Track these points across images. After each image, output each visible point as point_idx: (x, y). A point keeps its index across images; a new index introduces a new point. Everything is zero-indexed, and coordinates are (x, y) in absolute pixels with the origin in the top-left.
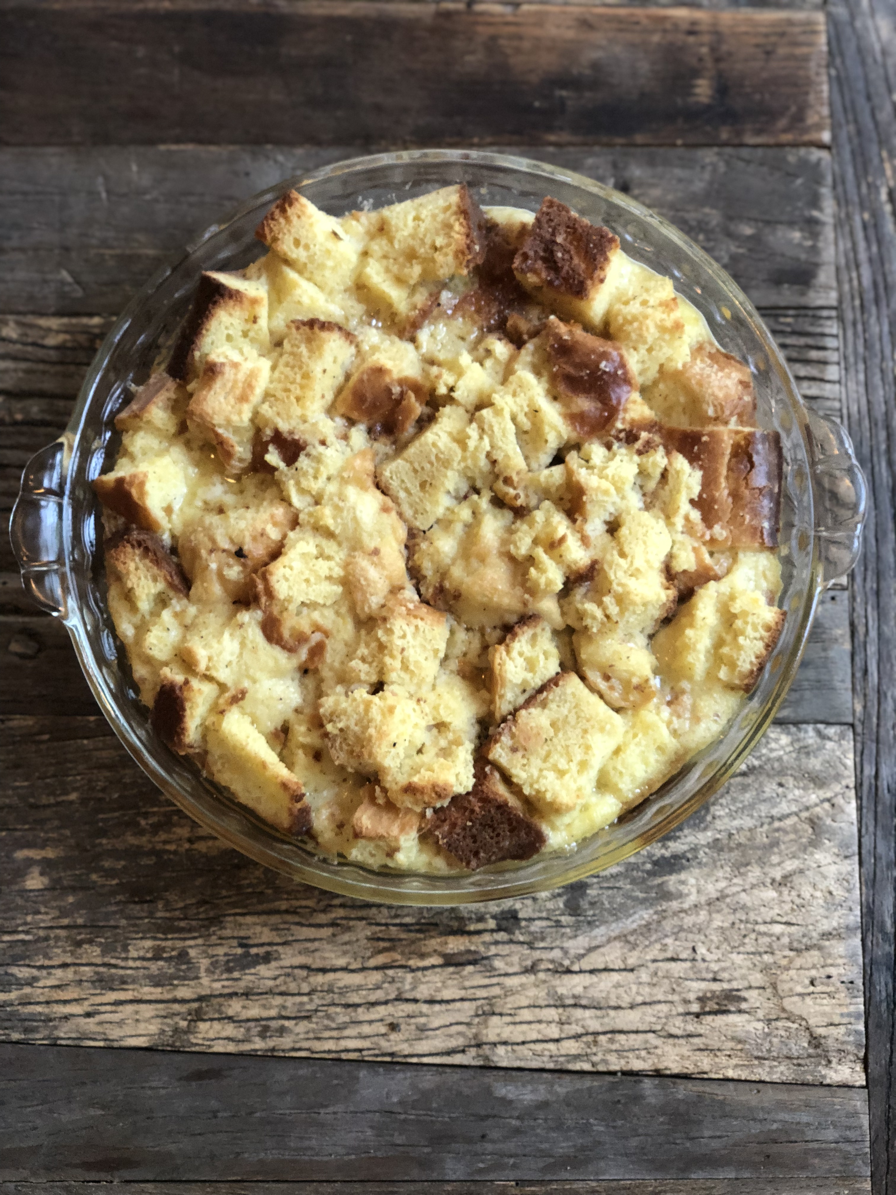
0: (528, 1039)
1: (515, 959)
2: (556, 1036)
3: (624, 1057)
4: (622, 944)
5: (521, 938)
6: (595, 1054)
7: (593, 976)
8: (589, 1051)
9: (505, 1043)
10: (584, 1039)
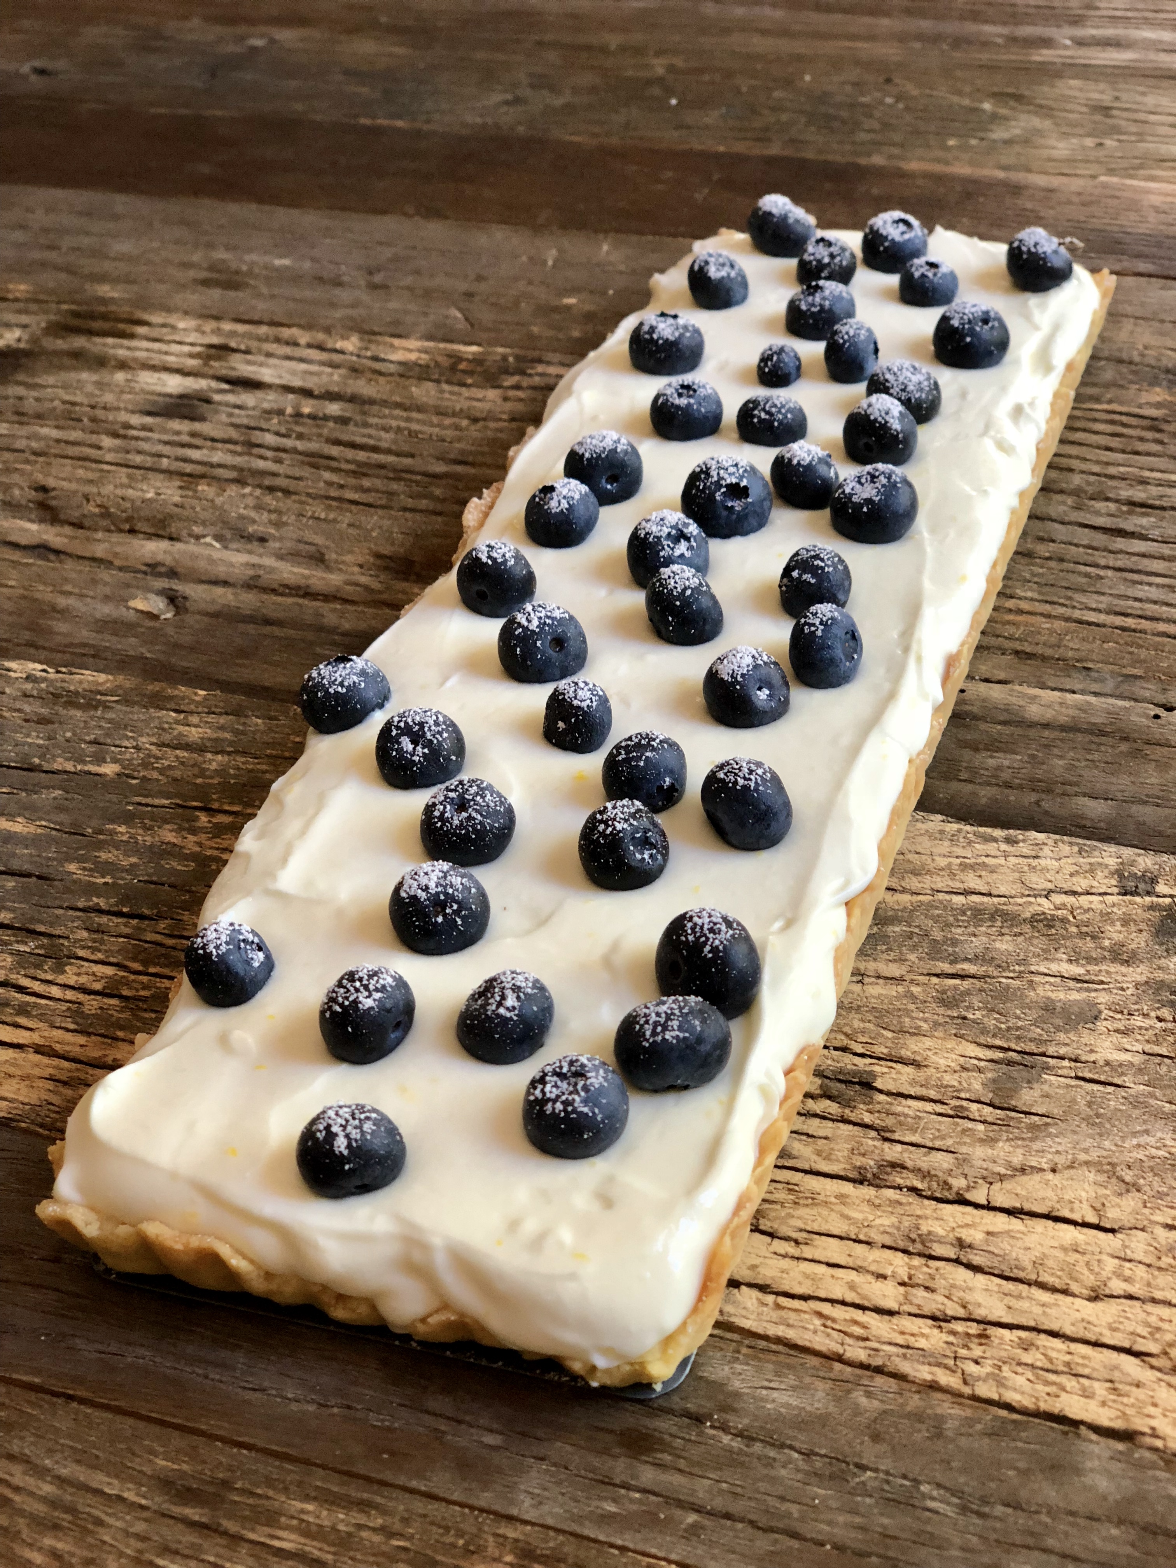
0: (823, 1295)
1: (841, 1149)
2: (890, 1304)
3: (1047, 1383)
4: (1102, 1178)
5: (867, 1118)
6: (977, 1362)
7: (1014, 1220)
8: (963, 1352)
9: (763, 1288)
10: (959, 1327)
